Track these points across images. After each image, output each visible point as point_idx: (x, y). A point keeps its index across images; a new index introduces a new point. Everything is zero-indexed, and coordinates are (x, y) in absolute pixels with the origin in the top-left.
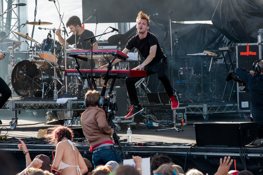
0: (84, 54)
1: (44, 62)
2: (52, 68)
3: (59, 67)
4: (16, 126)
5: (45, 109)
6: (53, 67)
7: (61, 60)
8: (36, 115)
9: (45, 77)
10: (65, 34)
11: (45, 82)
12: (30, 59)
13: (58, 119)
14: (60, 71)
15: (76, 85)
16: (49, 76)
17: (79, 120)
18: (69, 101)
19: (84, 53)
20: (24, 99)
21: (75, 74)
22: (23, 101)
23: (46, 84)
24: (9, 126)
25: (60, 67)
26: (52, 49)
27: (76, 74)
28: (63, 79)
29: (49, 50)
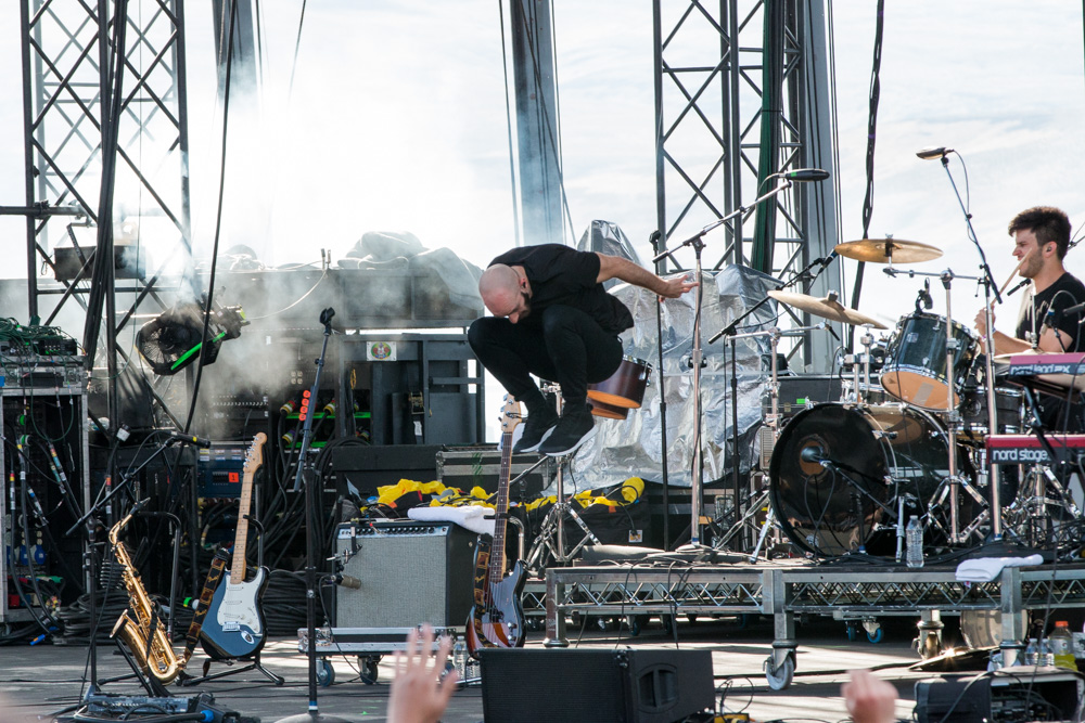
0: (1066, 369)
1: (905, 410)
2: (936, 433)
3: (965, 430)
4: (789, 680)
5: (909, 604)
6: (939, 431)
7: (974, 403)
8: (876, 635)
9: (910, 473)
10: (988, 294)
11: (908, 495)
12: (846, 401)
13: (967, 649)
14: (969, 447)
15: (1036, 505)
16: (926, 470)
17: (1050, 651)
18: (1009, 571)
19: (1066, 365)
20: (822, 563)
21: (1025, 455)
22: (820, 571)
23: (911, 501)
24: (763, 676)
25: (968, 432)
26: (934, 355)
27: (1031, 455)
28: (982, 480)
29: (925, 361)
